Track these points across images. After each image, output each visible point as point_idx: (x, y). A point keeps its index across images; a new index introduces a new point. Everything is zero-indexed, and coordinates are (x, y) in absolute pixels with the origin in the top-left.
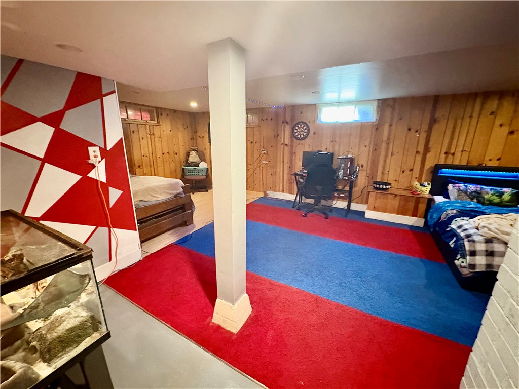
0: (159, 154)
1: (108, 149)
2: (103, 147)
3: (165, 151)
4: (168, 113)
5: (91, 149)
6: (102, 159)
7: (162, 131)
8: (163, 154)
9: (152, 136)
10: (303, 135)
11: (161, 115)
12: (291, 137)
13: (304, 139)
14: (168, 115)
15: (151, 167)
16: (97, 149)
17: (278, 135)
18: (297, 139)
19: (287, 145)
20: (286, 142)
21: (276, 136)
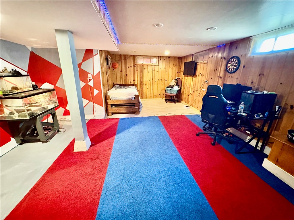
0: (156, 80)
1: (94, 75)
2: (93, 74)
3: (160, 79)
4: (164, 58)
5: (89, 75)
6: (92, 78)
7: (159, 68)
8: (158, 80)
9: (154, 71)
10: (234, 69)
11: (160, 60)
12: (225, 70)
13: (234, 72)
14: (164, 60)
15: (151, 86)
16: (91, 75)
17: (217, 69)
18: (228, 72)
19: (221, 77)
20: (221, 75)
21: (216, 70)
